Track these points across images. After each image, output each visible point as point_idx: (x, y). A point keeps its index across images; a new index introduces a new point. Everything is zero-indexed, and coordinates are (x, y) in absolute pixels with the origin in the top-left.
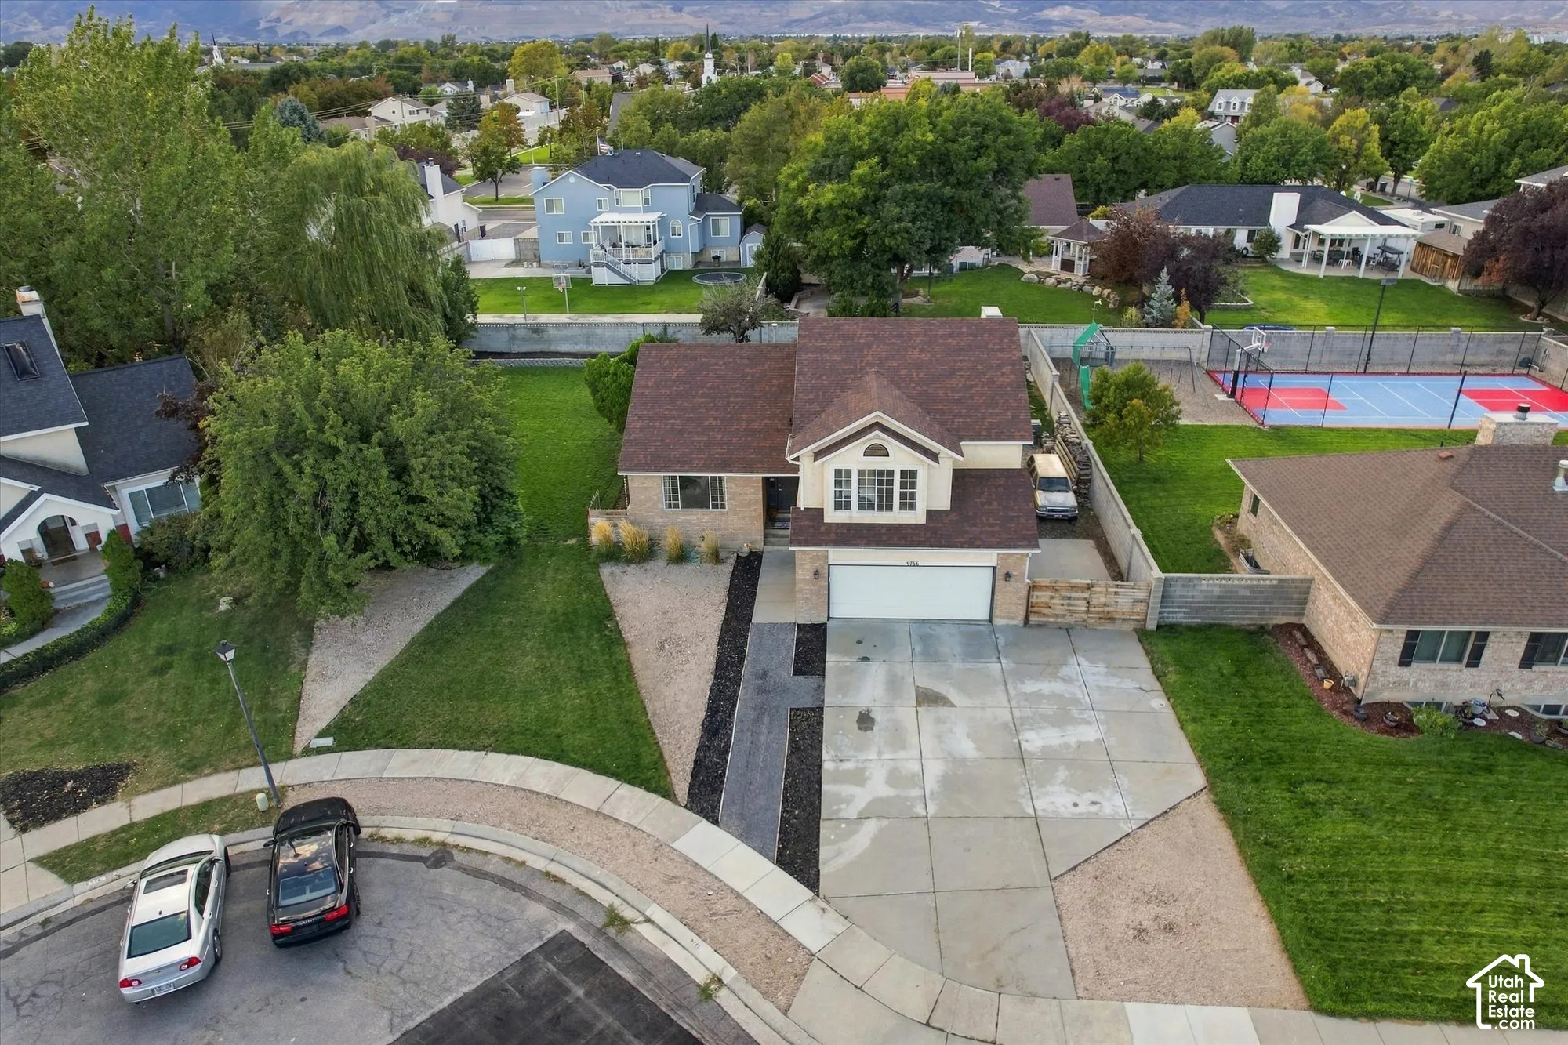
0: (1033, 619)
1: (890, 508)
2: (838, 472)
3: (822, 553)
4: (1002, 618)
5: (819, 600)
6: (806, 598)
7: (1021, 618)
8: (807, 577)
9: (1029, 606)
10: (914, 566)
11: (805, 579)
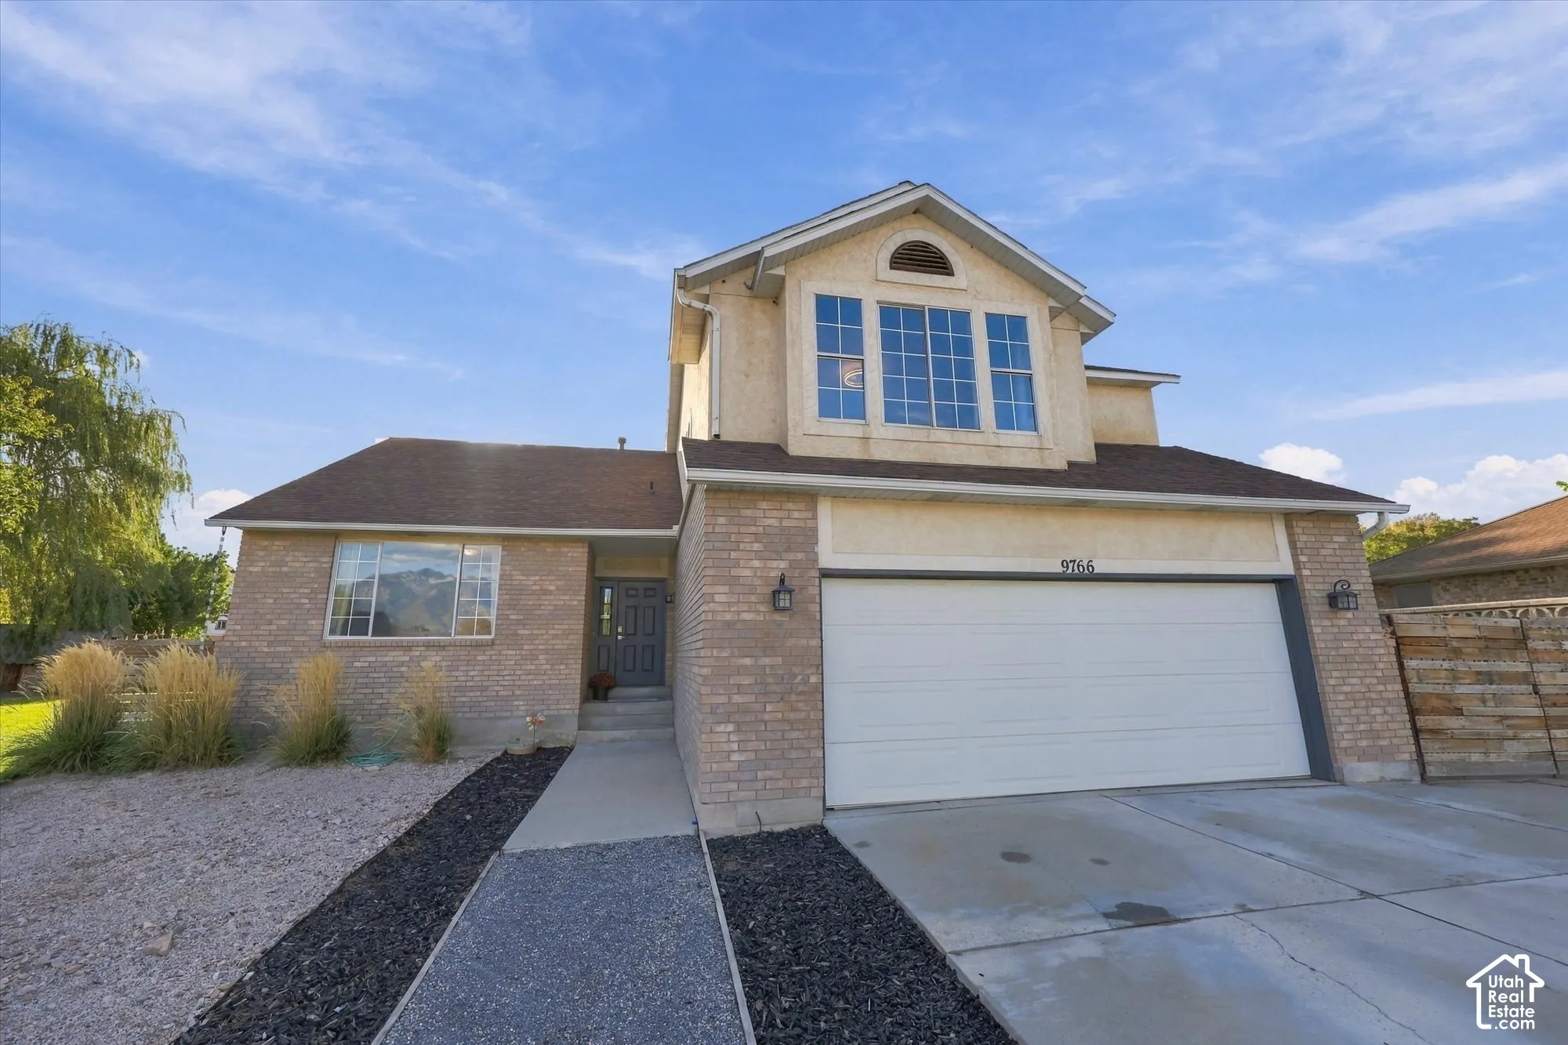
0: (1435, 754)
1: (968, 419)
2: (826, 306)
3: (796, 514)
4: (1364, 756)
5: (792, 716)
6: (742, 710)
7: (1408, 751)
8: (746, 616)
9: (1413, 712)
10: (1083, 576)
11: (739, 626)
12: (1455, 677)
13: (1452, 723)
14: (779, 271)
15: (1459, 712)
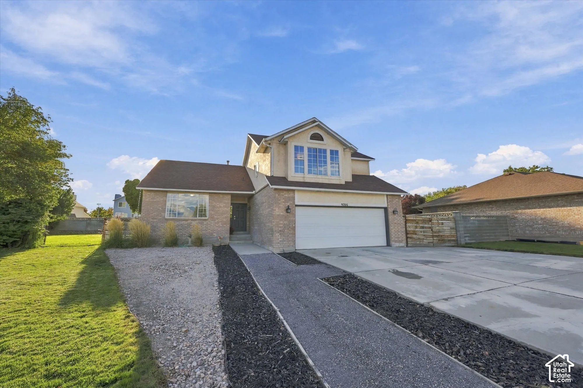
0: (410, 242)
1: (325, 173)
2: (296, 148)
3: (291, 194)
4: (396, 242)
5: (289, 232)
6: (280, 231)
7: (405, 242)
8: (282, 214)
9: (407, 234)
10: (345, 207)
11: (280, 215)
12: (416, 227)
13: (414, 236)
14: (287, 140)
15: (416, 234)
